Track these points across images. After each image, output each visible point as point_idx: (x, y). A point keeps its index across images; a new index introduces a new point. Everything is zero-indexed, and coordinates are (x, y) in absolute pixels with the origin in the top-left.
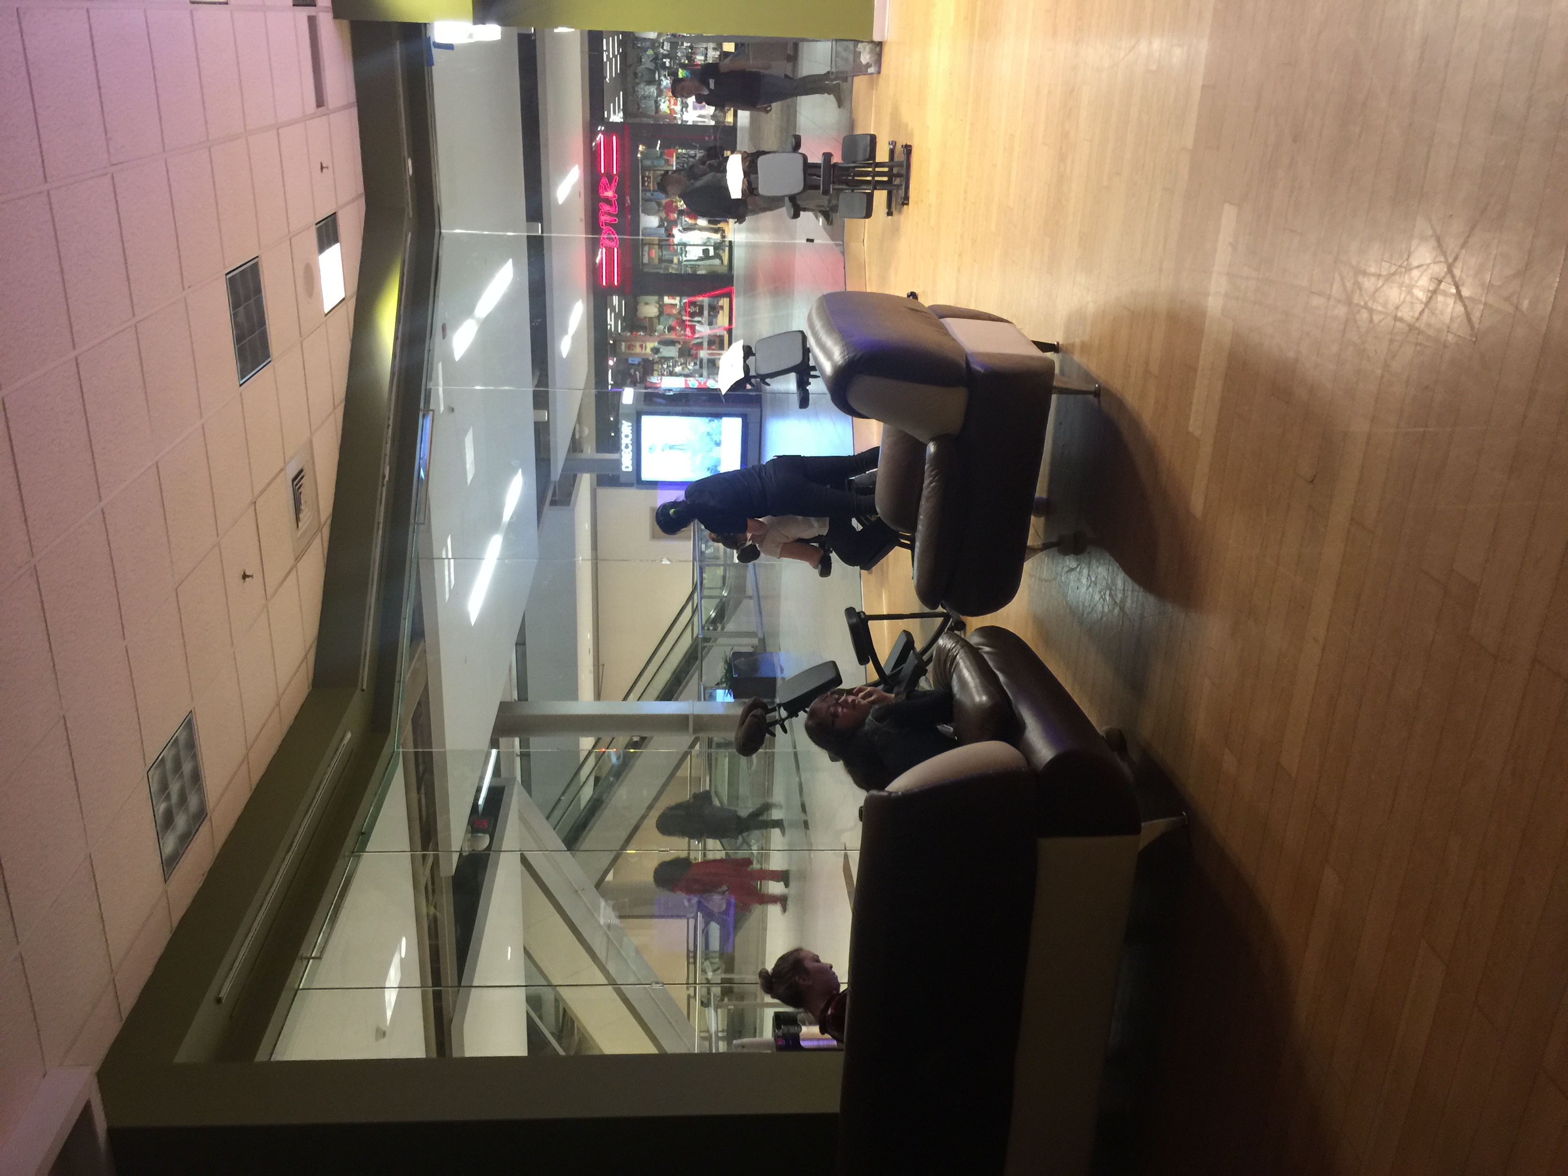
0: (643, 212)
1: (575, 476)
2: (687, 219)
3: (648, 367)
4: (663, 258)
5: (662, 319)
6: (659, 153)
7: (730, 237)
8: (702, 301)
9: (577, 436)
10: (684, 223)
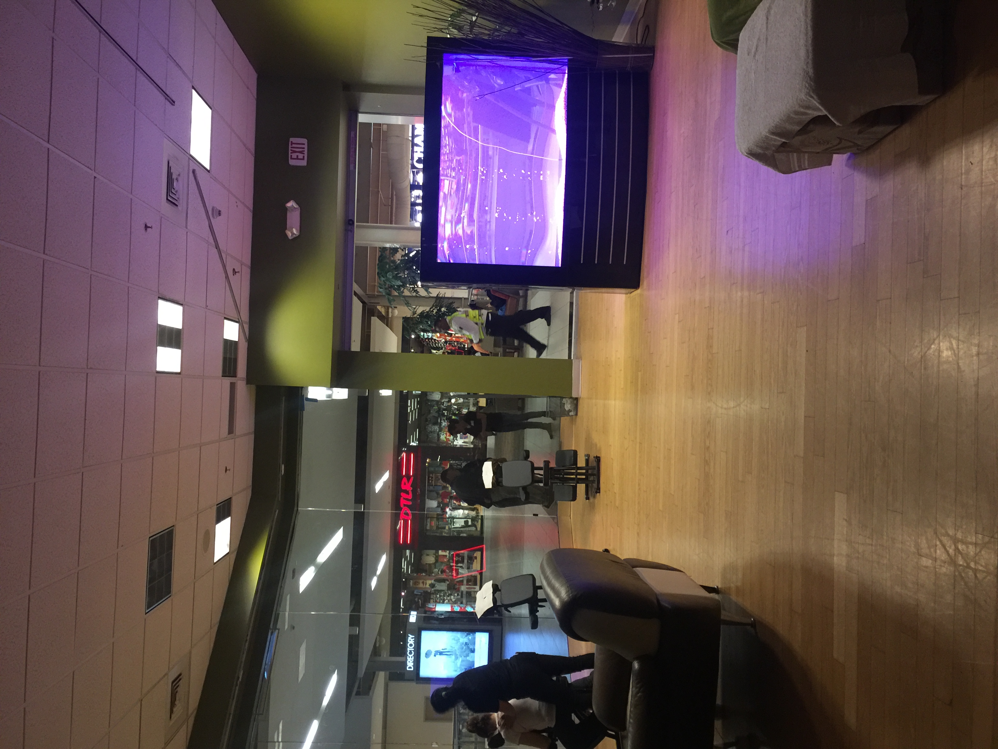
0: (428, 498)
1: (374, 673)
2: (455, 502)
3: (427, 597)
4: (439, 526)
5: (437, 564)
6: (439, 463)
7: (481, 513)
8: (464, 554)
9: (377, 645)
10: (453, 505)
